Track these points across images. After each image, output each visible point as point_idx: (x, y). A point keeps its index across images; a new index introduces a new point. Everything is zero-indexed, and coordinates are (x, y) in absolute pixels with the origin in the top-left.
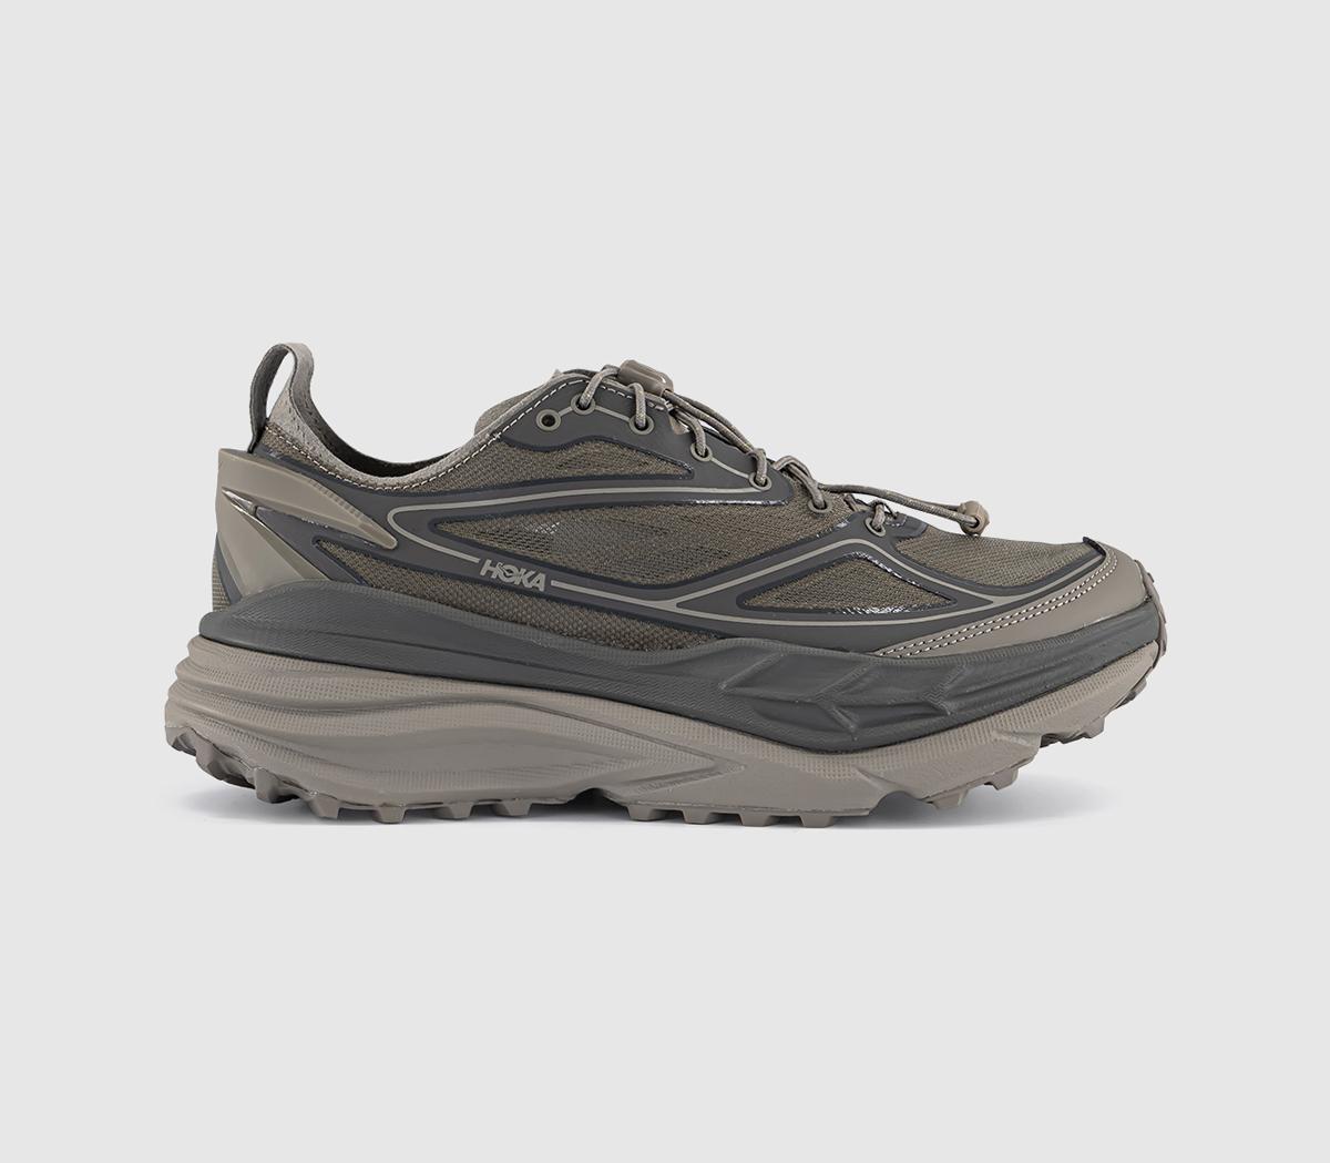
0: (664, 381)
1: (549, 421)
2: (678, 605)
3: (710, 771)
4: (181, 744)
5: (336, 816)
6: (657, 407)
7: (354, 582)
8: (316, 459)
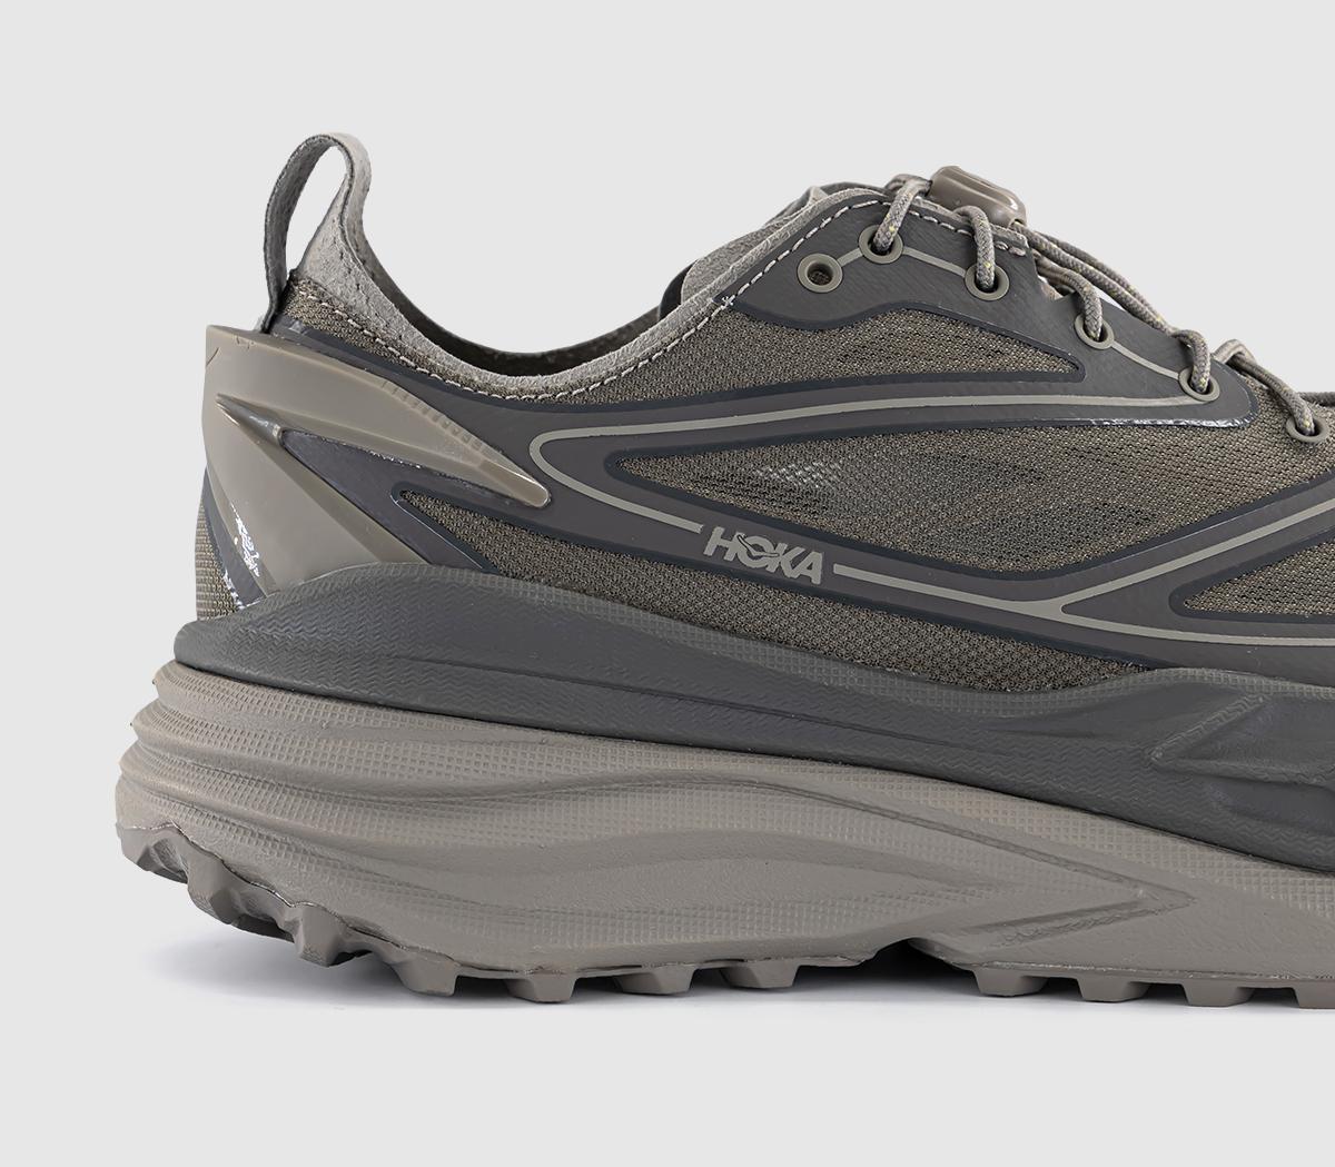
0: (1014, 206)
1: (822, 274)
2: (1066, 609)
3: (1131, 909)
4: (156, 860)
5: (451, 990)
6: (1015, 250)
7: (473, 568)
8: (393, 343)
